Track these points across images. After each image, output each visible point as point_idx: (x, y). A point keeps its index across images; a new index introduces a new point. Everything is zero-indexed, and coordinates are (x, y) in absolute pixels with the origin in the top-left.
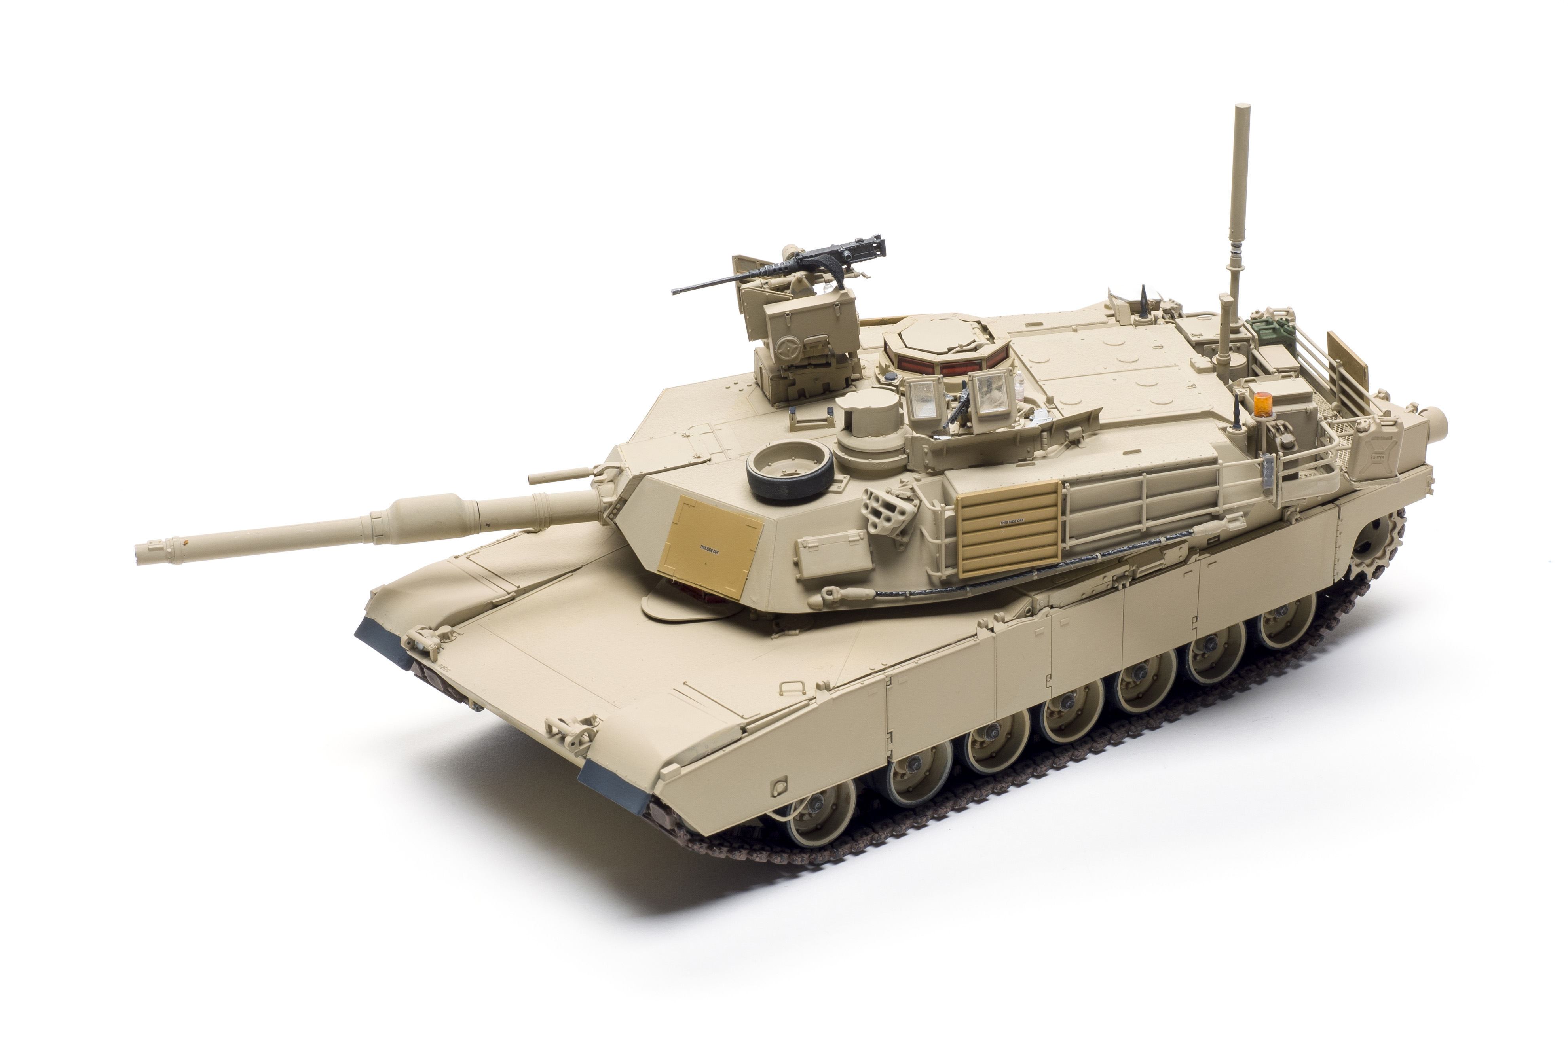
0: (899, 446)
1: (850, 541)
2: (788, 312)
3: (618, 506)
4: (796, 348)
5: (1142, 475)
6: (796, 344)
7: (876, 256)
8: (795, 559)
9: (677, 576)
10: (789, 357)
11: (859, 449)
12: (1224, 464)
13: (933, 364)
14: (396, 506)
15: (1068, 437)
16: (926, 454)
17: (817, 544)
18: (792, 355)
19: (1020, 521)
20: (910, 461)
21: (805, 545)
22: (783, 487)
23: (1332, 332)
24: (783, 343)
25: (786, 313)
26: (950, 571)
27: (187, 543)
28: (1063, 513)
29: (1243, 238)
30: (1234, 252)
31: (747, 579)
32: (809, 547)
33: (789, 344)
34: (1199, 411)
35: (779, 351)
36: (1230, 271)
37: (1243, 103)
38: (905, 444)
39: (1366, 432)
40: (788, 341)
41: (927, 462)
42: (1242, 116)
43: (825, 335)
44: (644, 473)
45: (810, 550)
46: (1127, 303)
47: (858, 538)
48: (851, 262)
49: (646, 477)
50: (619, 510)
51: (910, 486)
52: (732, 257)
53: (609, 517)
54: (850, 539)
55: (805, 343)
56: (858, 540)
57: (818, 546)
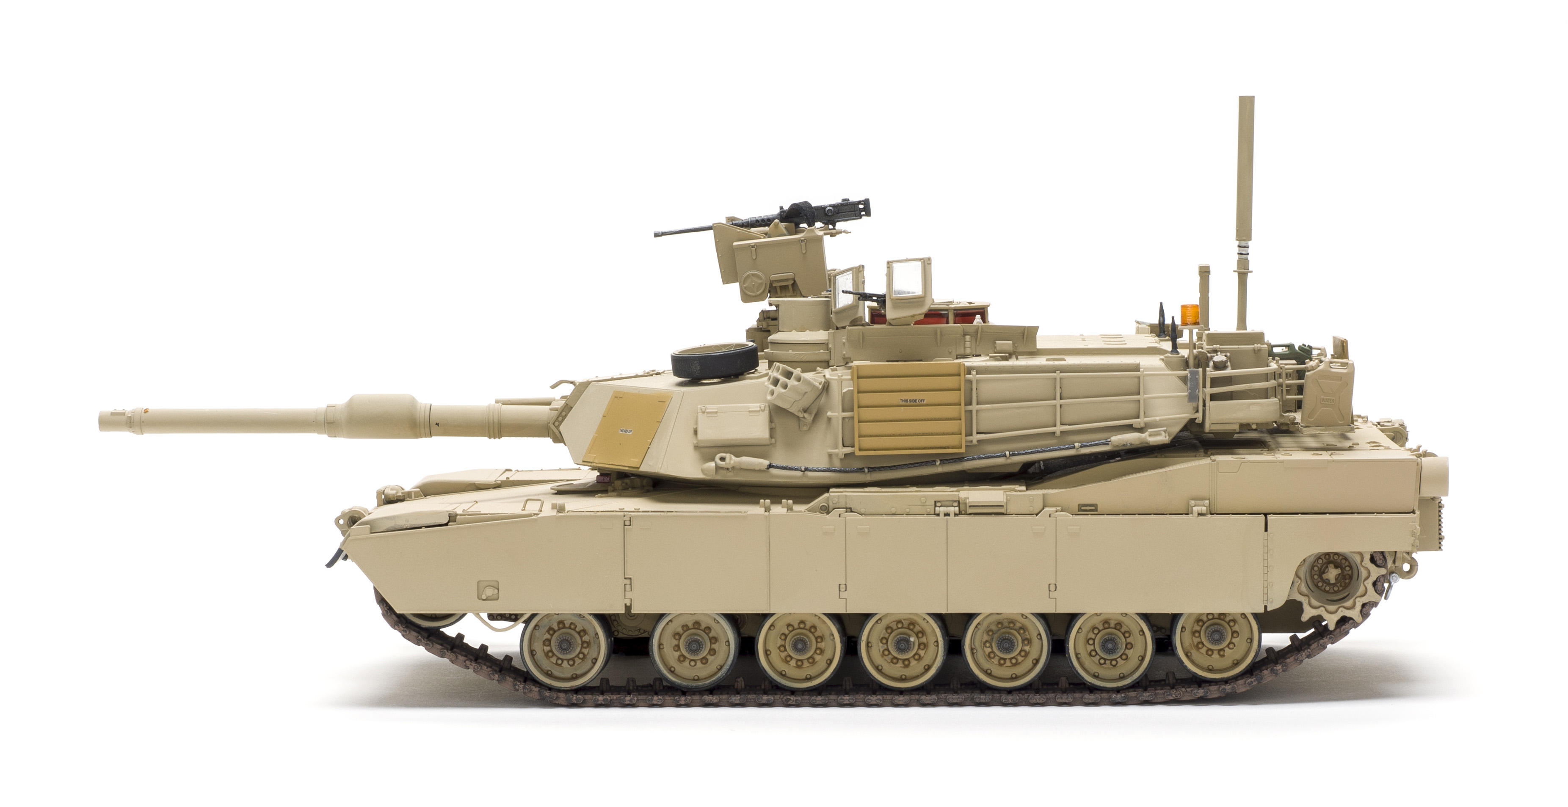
0: (822, 340)
1: (750, 412)
2: (754, 244)
3: (564, 414)
4: (761, 284)
5: (1055, 373)
6: (761, 280)
7: (860, 217)
8: (695, 427)
9: (596, 461)
10: (754, 293)
11: (781, 340)
12: (1145, 372)
14: (351, 400)
15: (996, 347)
16: (844, 343)
17: (716, 410)
18: (758, 292)
19: (921, 401)
20: (832, 358)
21: (704, 410)
24: (748, 276)
25: (752, 244)
26: (848, 450)
27: (147, 412)
28: (969, 403)
29: (1249, 239)
31: (649, 448)
32: (708, 413)
33: (755, 279)
35: (745, 286)
36: (1238, 273)
37: (1246, 92)
38: (828, 340)
39: (1314, 370)
40: (753, 275)
41: (844, 352)
42: (1247, 106)
43: (791, 274)
44: (590, 380)
45: (709, 415)
46: (1149, 326)
47: (758, 409)
49: (591, 384)
50: (564, 417)
51: (823, 374)
52: (726, 217)
53: (554, 424)
54: (750, 409)
55: (771, 279)
56: (759, 411)
57: (717, 412)
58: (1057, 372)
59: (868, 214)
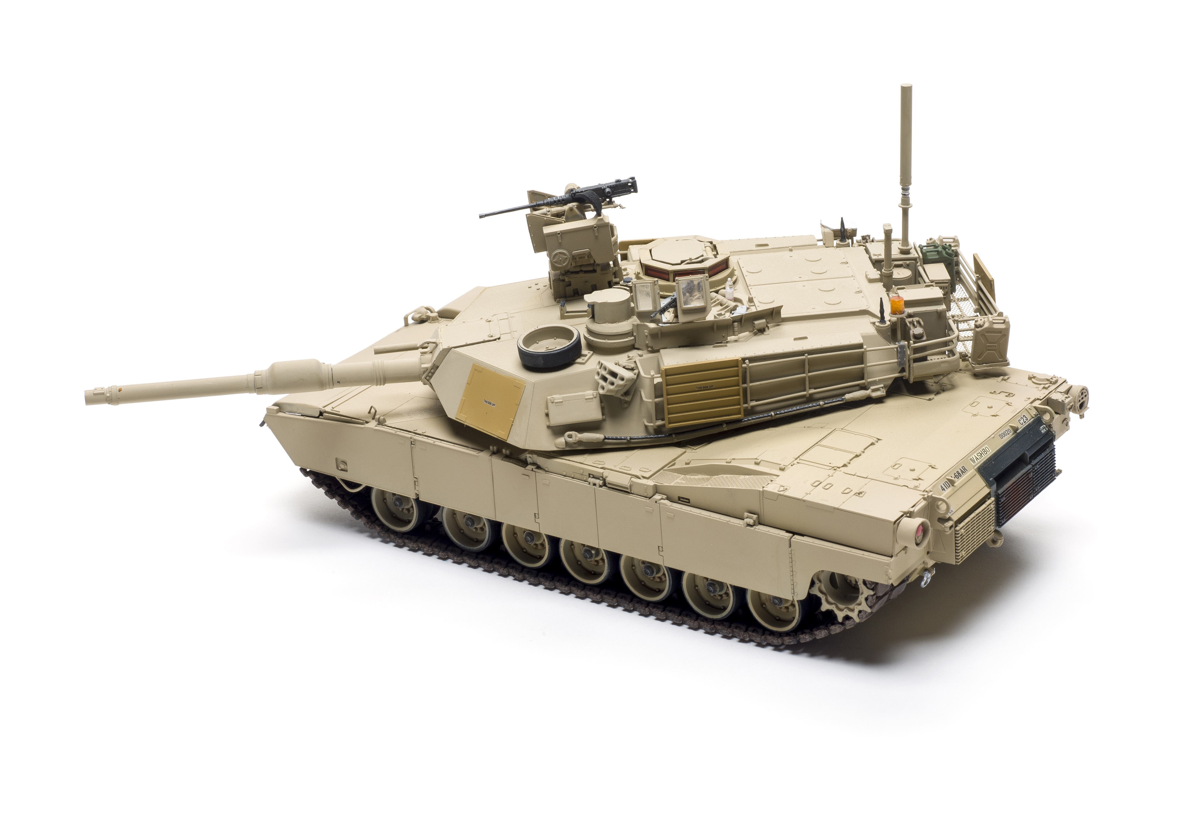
0: (628, 331)
1: (586, 399)
2: (559, 232)
3: (432, 371)
4: (566, 259)
6: (566, 255)
7: (630, 192)
8: (546, 411)
9: (468, 422)
10: (561, 265)
11: (599, 332)
12: (867, 349)
13: (668, 272)
14: (273, 367)
15: (755, 327)
16: (647, 336)
17: (562, 400)
18: (564, 264)
19: (711, 386)
20: (636, 342)
21: (552, 401)
22: (540, 358)
23: (977, 254)
24: (556, 254)
25: (558, 232)
26: (660, 423)
27: (121, 390)
28: (744, 382)
29: (910, 184)
30: (903, 194)
31: (512, 425)
33: (561, 255)
34: (858, 310)
35: (554, 260)
36: (901, 208)
37: (906, 83)
38: (633, 329)
39: (982, 327)
40: (560, 253)
41: (647, 342)
42: (906, 93)
43: (588, 250)
44: (450, 347)
45: (556, 404)
46: (832, 231)
47: (592, 397)
48: (612, 196)
49: (452, 350)
50: (433, 374)
51: (634, 360)
52: (528, 191)
53: (426, 378)
54: (586, 397)
55: (573, 255)
56: (592, 398)
57: (562, 402)
58: (805, 355)
59: (636, 191)
